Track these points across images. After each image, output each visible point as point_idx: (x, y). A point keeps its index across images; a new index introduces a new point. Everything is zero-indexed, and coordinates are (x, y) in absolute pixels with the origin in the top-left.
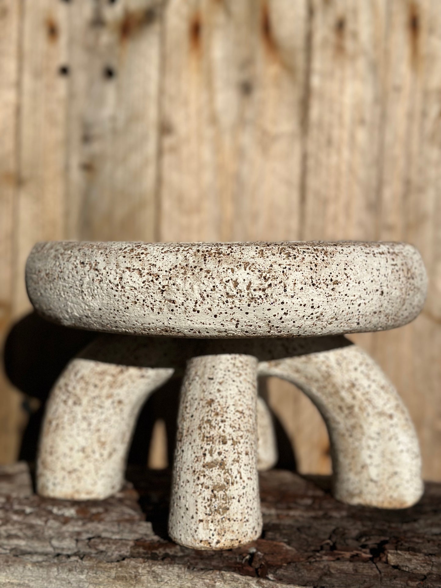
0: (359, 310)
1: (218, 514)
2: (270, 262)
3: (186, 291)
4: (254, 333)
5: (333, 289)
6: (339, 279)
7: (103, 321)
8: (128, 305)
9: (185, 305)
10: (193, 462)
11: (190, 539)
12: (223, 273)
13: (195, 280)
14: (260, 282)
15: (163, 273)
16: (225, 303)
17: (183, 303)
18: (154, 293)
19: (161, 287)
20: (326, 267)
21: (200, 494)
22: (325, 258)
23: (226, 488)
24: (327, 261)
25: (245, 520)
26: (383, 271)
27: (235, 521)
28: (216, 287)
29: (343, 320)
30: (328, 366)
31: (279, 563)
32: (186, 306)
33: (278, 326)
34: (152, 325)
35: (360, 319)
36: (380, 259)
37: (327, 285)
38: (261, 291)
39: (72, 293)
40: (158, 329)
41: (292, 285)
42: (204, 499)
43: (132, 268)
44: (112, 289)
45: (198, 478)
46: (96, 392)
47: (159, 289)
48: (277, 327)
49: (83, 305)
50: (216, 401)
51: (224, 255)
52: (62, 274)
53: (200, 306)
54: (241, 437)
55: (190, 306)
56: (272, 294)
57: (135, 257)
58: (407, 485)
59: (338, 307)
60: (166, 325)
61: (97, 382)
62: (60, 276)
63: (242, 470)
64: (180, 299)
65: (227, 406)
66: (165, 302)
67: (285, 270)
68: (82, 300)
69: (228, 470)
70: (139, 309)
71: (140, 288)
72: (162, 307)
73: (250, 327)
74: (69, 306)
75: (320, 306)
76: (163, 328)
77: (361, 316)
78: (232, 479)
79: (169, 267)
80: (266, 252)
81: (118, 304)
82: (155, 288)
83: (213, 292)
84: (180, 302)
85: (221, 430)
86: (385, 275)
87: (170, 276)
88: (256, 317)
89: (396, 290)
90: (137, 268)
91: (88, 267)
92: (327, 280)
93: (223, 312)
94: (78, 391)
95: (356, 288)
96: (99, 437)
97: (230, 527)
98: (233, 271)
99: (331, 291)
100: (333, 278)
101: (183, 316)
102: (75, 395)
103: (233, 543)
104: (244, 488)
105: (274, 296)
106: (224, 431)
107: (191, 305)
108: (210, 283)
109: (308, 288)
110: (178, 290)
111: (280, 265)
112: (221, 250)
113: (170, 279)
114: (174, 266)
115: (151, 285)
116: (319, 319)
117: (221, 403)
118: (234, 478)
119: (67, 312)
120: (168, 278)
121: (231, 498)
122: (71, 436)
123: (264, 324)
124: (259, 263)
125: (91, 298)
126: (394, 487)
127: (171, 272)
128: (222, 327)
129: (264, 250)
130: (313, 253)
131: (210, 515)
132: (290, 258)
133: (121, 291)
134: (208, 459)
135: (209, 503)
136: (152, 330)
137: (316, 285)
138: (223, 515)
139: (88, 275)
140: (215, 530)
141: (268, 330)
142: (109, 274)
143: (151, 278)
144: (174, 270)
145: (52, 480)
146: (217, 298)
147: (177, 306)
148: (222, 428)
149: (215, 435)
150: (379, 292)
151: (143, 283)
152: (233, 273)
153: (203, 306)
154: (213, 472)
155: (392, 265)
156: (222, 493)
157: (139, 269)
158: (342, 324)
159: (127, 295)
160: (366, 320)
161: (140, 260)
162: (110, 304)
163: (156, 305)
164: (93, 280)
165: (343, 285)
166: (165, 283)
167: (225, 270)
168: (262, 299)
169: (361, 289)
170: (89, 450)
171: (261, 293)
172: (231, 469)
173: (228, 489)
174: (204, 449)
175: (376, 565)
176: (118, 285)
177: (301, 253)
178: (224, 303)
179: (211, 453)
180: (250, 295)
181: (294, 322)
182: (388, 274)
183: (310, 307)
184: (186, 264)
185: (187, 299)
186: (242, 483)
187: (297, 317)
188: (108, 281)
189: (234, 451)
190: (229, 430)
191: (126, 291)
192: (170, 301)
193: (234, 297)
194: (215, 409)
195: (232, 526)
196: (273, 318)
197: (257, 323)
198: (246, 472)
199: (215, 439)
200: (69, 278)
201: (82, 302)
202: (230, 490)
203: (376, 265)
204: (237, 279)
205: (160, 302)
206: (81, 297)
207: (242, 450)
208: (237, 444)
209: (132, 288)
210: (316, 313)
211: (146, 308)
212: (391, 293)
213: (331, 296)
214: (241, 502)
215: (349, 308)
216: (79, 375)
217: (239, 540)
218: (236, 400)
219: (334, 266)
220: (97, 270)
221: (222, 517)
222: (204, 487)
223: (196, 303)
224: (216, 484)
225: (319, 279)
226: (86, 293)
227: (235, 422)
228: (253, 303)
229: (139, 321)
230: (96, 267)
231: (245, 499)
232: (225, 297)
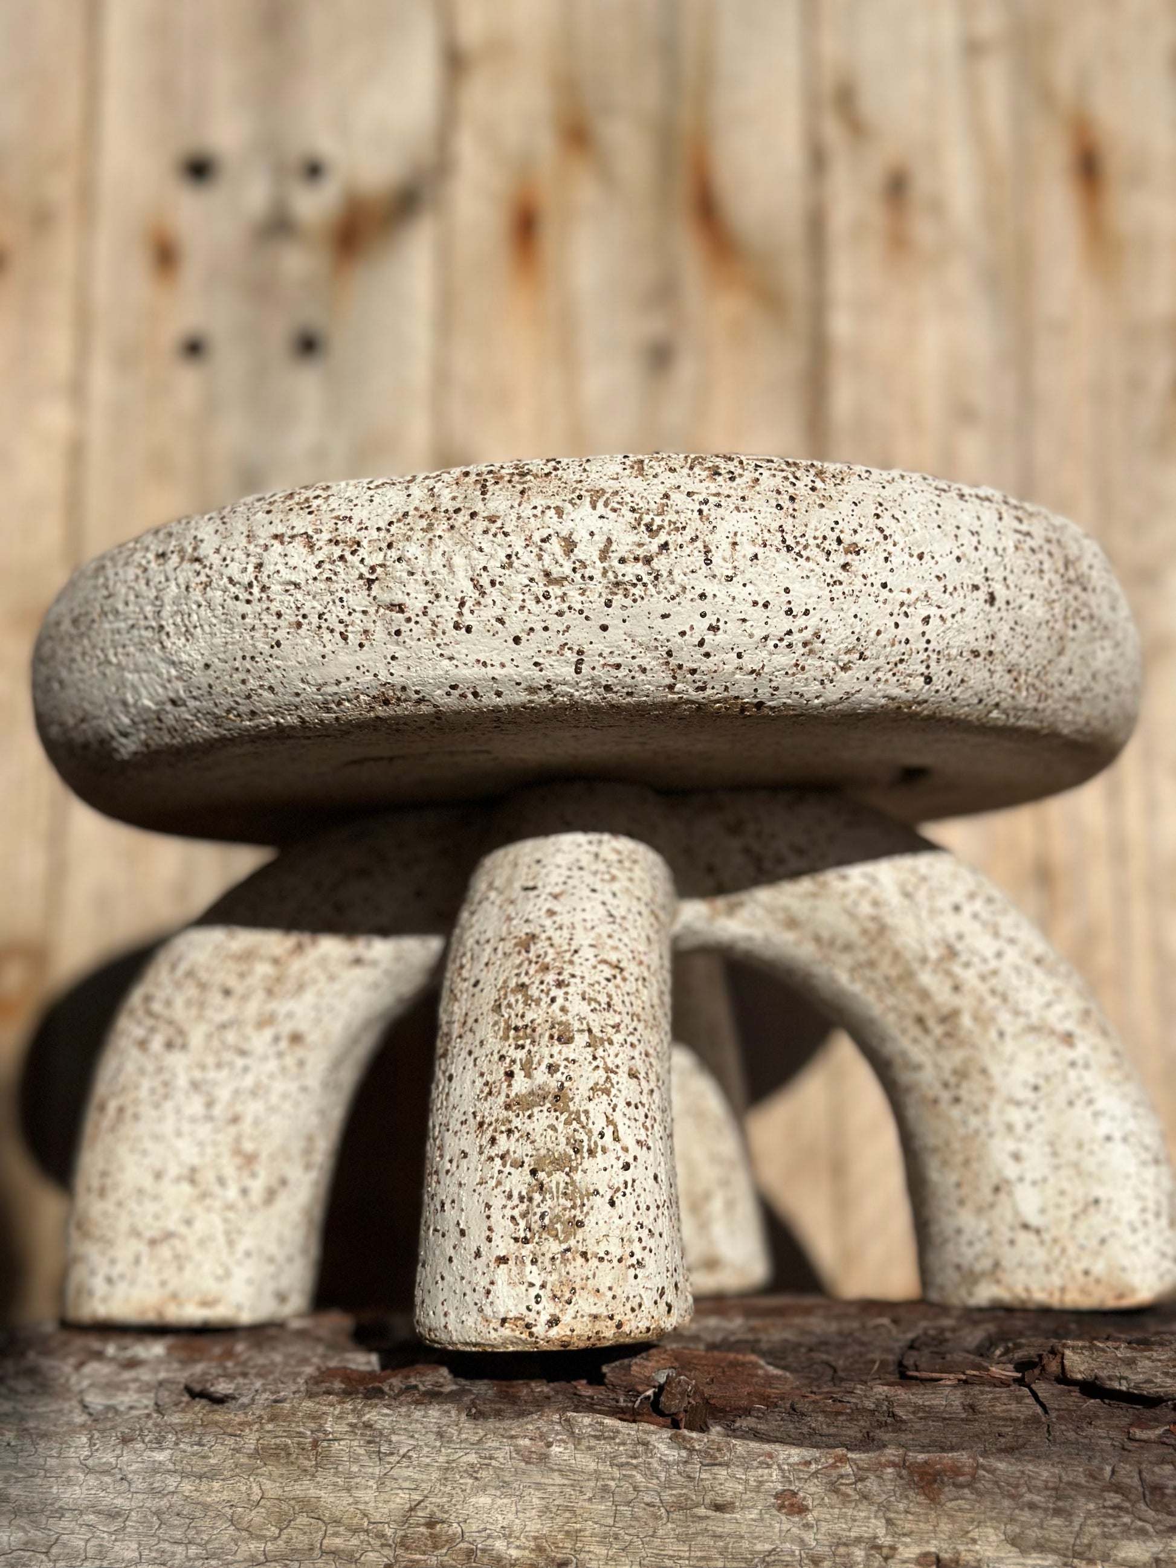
0: (927, 637)
1: (551, 1239)
2: (661, 487)
3: (433, 573)
4: (628, 693)
5: (845, 567)
6: (860, 539)
7: (216, 705)
8: (278, 636)
9: (432, 613)
10: (479, 1099)
11: (472, 1320)
12: (532, 519)
13: (457, 544)
14: (637, 539)
15: (370, 535)
16: (542, 599)
17: (425, 608)
18: (347, 591)
19: (365, 571)
20: (822, 506)
21: (499, 1183)
22: (819, 484)
23: (574, 1164)
24: (823, 492)
25: (634, 1261)
26: (989, 538)
27: (601, 1259)
28: (514, 558)
29: (882, 659)
30: (876, 903)
31: (744, 1403)
32: (434, 616)
33: (694, 666)
34: (344, 684)
35: (933, 664)
36: (979, 508)
37: (829, 553)
38: (640, 564)
39: (135, 645)
40: (362, 697)
41: (726, 545)
42: (510, 1197)
43: (290, 533)
44: (237, 598)
45: (493, 1141)
46: (230, 1010)
47: (361, 576)
48: (693, 672)
49: (163, 668)
50: (543, 936)
51: (536, 476)
52: (110, 601)
53: (472, 612)
54: (616, 1027)
55: (445, 614)
56: (670, 573)
57: (297, 507)
58: (1131, 1239)
59: (865, 617)
60: (384, 680)
61: (232, 982)
62: (106, 608)
63: (617, 1117)
64: (417, 599)
65: (573, 948)
66: (377, 611)
67: (704, 507)
68: (160, 654)
69: (578, 1112)
70: (307, 641)
71: (310, 581)
72: (371, 626)
73: (614, 672)
74: (128, 685)
75: (812, 611)
76: (375, 693)
77: (934, 656)
78: (589, 1140)
79: (388, 518)
80: (651, 463)
81: (252, 637)
82: (348, 576)
83: (507, 572)
84: (419, 606)
85: (556, 1006)
86: (995, 549)
87: (389, 539)
88: (629, 640)
89: (1034, 602)
90: (302, 531)
91: (175, 559)
92: (825, 538)
93: (538, 627)
94: (179, 1012)
95: (913, 571)
96: (238, 1139)
97: (588, 1278)
98: (559, 512)
99: (840, 570)
100: (842, 536)
101: (428, 644)
102: (170, 1022)
103: (599, 1326)
104: (626, 1167)
105: (678, 578)
106: (563, 1009)
107: (448, 611)
108: (499, 549)
109: (772, 555)
110: (412, 574)
111: (689, 494)
112: (526, 467)
113: (390, 546)
114: (400, 515)
115: (338, 569)
116: (811, 651)
117: (557, 941)
118: (596, 1137)
119: (125, 703)
120: (384, 545)
121: (588, 1195)
122: (157, 1138)
123: (654, 663)
124: (631, 490)
125: (183, 640)
126: (1094, 1243)
127: (393, 529)
128: (535, 672)
129: (647, 461)
130: (783, 471)
131: (526, 1241)
132: (719, 479)
133: (260, 600)
134: (521, 1085)
135: (523, 1207)
136: (347, 704)
137: (797, 550)
138: (566, 1240)
139: (176, 579)
140: (543, 1286)
141: (669, 681)
142: (228, 562)
143: (337, 551)
144: (400, 524)
145: (103, 1270)
146: (519, 587)
147: (409, 620)
148: (560, 1001)
149: (538, 1021)
150: (982, 595)
151: (318, 567)
152: (560, 517)
153: (482, 613)
154: (534, 1119)
155: (1017, 531)
156: (560, 1177)
157: (306, 533)
158: (880, 674)
159: (275, 607)
160: (950, 673)
161: (310, 513)
162: (233, 644)
163: (353, 623)
164: (187, 588)
165: (873, 558)
166: (377, 559)
167: (538, 512)
168: (645, 585)
169: (926, 576)
170: (208, 1177)
171: (640, 569)
172: (586, 1112)
173: (580, 1168)
174: (508, 1060)
175: (1031, 1390)
176: (250, 585)
177: (751, 468)
178: (538, 602)
179: (528, 1069)
180: (610, 574)
181: (739, 656)
182: (1004, 549)
183: (782, 612)
184: (432, 506)
185: (437, 596)
186: (621, 1153)
187: (746, 639)
188: (225, 580)
189: (595, 1063)
190: (578, 1007)
191: (272, 597)
192: (392, 606)
193: (565, 583)
194: (539, 956)
195: (594, 1275)
196: (679, 639)
197: (633, 658)
198: (632, 1123)
199: (539, 1030)
200: (127, 604)
201: (162, 660)
202: (585, 1172)
203: (967, 520)
204: (571, 534)
205: (365, 612)
206: (157, 647)
207: (618, 1061)
208: (602, 1044)
209: (288, 588)
210: (801, 631)
211: (327, 636)
212: (1020, 607)
213: (841, 583)
214: (620, 1208)
215: (897, 625)
216: (183, 967)
217: (617, 1318)
218: (600, 936)
219: (846, 507)
220: (197, 560)
221: (565, 1246)
222: (508, 1164)
223: (462, 604)
224: (543, 1152)
225: (804, 535)
226: (170, 629)
227: (597, 987)
228: (620, 596)
229: (309, 677)
230: (196, 555)
231: (631, 1199)
232: (541, 584)
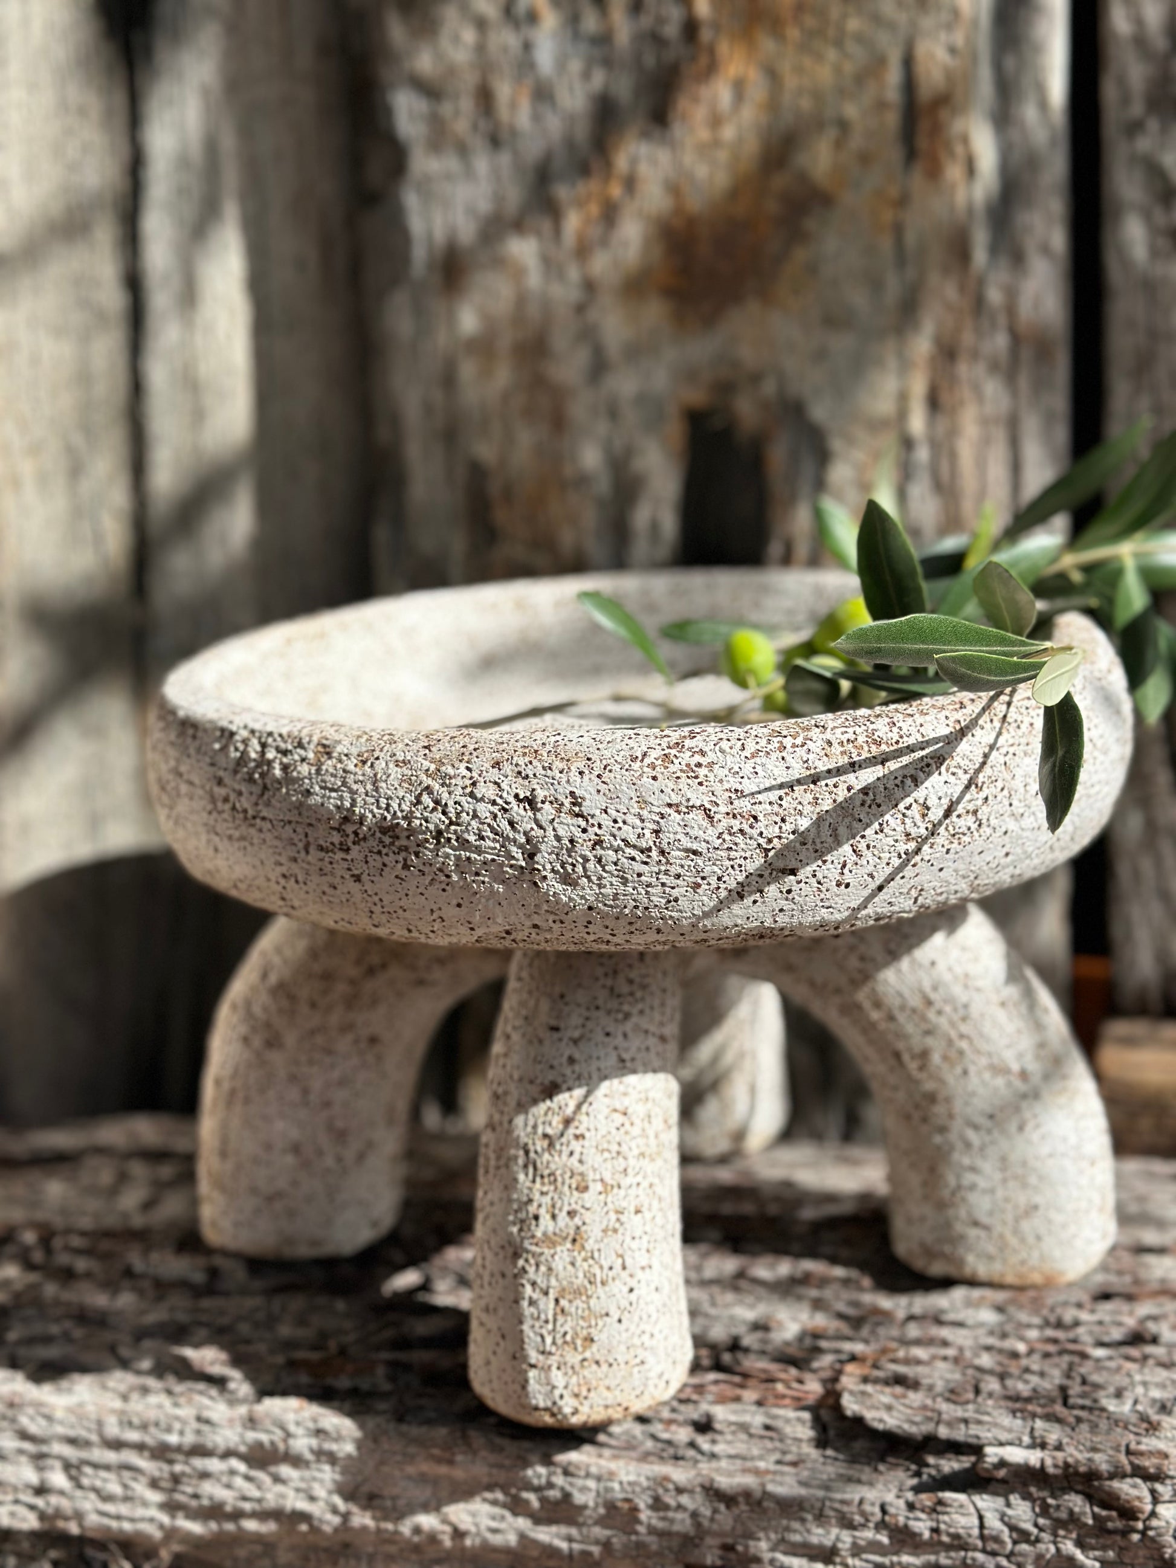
3: (823, 843)
8: (675, 893)
9: (819, 875)
12: (895, 789)
13: (840, 816)
14: (969, 797)
15: (764, 809)
16: (903, 856)
17: (815, 871)
18: (745, 858)
19: (761, 841)
28: (885, 825)
32: (821, 877)
34: (731, 929)
38: (970, 816)
40: (740, 935)
43: (685, 804)
44: (633, 859)
47: (759, 846)
53: (851, 871)
55: (830, 875)
56: (988, 819)
57: (684, 775)
60: (767, 925)
66: (771, 874)
70: (704, 898)
71: (711, 850)
72: (766, 887)
73: (937, 898)
76: (753, 933)
79: (776, 792)
81: (648, 892)
82: (747, 845)
83: (879, 837)
84: (809, 870)
87: (783, 814)
88: (954, 874)
90: (698, 804)
91: (548, 810)
93: (897, 877)
98: (915, 780)
101: (813, 898)
107: (833, 873)
108: (873, 818)
110: (805, 844)
112: (876, 734)
113: (783, 820)
114: (786, 788)
115: (737, 841)
120: (778, 819)
127: (784, 803)
128: (887, 909)
133: (658, 862)
142: (620, 824)
143: (736, 824)
144: (789, 798)
151: (719, 838)
152: (916, 785)
153: (858, 872)
157: (702, 805)
159: (674, 869)
161: (700, 784)
162: (625, 895)
163: (749, 884)
164: (571, 841)
166: (773, 831)
167: (898, 782)
168: (972, 833)
171: (970, 821)
176: (648, 849)
178: (900, 858)
180: (950, 829)
185: (826, 861)
191: (671, 861)
211: (725, 895)
220: (579, 815)
223: (844, 866)
226: (547, 873)
228: (956, 845)
229: (700, 925)
230: (576, 810)
232: (901, 843)
